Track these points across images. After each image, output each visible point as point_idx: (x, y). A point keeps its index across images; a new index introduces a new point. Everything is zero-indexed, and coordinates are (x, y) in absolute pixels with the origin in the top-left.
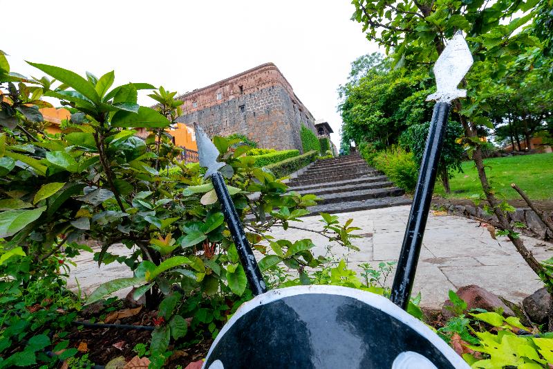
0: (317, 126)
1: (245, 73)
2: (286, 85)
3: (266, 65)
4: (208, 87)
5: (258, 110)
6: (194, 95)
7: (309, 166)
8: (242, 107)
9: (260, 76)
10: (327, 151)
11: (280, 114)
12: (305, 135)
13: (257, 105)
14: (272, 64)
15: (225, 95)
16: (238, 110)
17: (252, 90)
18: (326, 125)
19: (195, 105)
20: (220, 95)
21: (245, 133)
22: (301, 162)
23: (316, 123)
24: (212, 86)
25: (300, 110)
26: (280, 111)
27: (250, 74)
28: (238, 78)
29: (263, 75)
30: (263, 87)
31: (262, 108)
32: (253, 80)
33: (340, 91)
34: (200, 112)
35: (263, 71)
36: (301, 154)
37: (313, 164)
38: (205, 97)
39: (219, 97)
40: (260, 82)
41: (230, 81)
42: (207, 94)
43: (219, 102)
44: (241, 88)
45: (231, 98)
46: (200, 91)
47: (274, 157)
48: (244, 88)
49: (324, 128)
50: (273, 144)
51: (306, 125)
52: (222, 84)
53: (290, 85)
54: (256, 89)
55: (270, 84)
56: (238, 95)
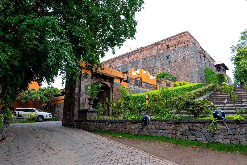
0: (216, 66)
1: (170, 38)
2: (195, 43)
3: (184, 33)
4: (149, 46)
5: (178, 58)
6: (141, 50)
7: (210, 94)
8: (168, 57)
9: (179, 39)
10: (224, 83)
11: (191, 61)
12: (208, 73)
13: (177, 56)
14: (187, 32)
15: (158, 50)
16: (165, 58)
17: (174, 47)
18: (223, 65)
19: (141, 56)
20: (155, 50)
21: (169, 71)
22: (205, 91)
23: (216, 64)
24: (151, 45)
25: (204, 57)
26: (191, 59)
27: (173, 38)
28: (166, 41)
29: (181, 39)
30: (181, 45)
31: (180, 57)
32: (175, 42)
33: (233, 48)
34: (144, 59)
35: (182, 36)
36: (205, 85)
37: (212, 92)
38: (147, 51)
39: (155, 51)
40: (180, 43)
41: (161, 43)
42: (148, 50)
43: (155, 54)
44: (168, 46)
45: (161, 52)
46: (144, 48)
47: (189, 88)
48: (169, 46)
49: (221, 67)
50: (186, 78)
51: (208, 66)
52: (157, 44)
53: (198, 42)
54: (177, 47)
55: (186, 44)
56: (166, 50)
